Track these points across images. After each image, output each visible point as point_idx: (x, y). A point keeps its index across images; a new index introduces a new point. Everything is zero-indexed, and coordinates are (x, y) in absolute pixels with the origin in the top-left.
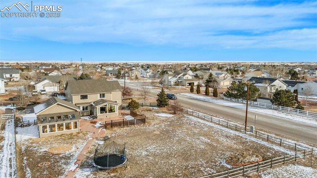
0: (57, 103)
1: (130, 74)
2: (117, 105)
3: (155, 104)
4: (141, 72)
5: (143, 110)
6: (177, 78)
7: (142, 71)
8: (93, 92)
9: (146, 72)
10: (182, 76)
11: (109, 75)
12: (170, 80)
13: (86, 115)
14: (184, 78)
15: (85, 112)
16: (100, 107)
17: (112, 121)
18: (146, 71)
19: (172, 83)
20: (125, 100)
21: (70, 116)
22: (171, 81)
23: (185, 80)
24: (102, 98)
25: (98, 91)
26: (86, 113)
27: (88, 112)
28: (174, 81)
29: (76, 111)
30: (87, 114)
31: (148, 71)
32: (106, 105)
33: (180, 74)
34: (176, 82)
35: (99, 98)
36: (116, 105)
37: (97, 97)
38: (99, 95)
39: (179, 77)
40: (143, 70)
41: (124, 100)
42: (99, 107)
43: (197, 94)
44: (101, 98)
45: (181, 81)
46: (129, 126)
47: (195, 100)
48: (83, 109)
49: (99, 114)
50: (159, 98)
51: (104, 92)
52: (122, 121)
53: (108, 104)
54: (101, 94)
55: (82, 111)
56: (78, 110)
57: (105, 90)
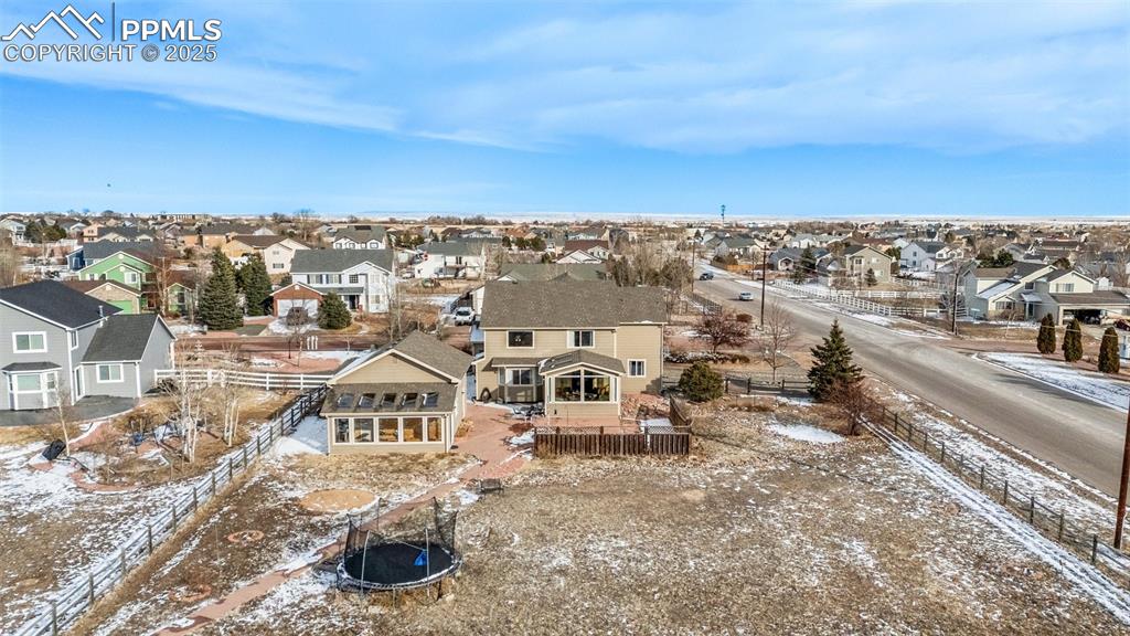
0: (390, 352)
1: (848, 264)
2: (617, 375)
3: (798, 385)
4: (915, 259)
5: (733, 407)
6: (1019, 286)
7: (915, 254)
8: (553, 323)
9: (933, 259)
10: (1044, 280)
11: (780, 267)
12: (984, 296)
13: (523, 400)
14: (1052, 290)
15: (521, 390)
16: (557, 375)
17: (558, 429)
18: (932, 255)
19: (992, 307)
20: (715, 362)
21: (425, 395)
22: (986, 301)
23: (1053, 296)
24: (581, 347)
25: (570, 322)
26: (523, 394)
27: (529, 393)
28: (1003, 299)
29: (449, 382)
30: (526, 396)
31: (941, 255)
32: (578, 373)
33: (1036, 270)
34: (1009, 306)
35: (570, 346)
36: (612, 377)
37: (567, 341)
38: (570, 336)
39: (1030, 286)
40: (921, 250)
41: (711, 362)
42: (553, 377)
43: (1063, 363)
44: (578, 348)
45: (1039, 300)
46: (621, 455)
47: (1025, 388)
48: (516, 380)
49: (553, 401)
50: (817, 364)
51: (590, 325)
52: (598, 433)
53: (582, 369)
54: (577, 333)
55: (512, 385)
56: (454, 380)
57: (595, 319)
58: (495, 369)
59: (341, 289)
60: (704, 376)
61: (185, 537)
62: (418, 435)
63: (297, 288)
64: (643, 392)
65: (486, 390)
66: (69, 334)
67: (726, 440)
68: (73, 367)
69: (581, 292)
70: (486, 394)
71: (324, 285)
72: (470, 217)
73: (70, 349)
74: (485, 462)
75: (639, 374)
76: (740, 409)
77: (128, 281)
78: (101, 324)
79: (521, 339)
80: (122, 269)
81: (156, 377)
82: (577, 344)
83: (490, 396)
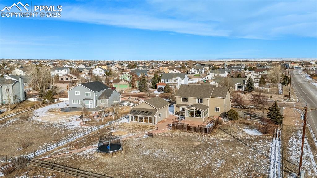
8: (193, 96)
15: (184, 112)
16: (188, 110)
21: (150, 112)
25: (197, 97)
26: (184, 114)
32: (193, 110)
35: (197, 102)
36: (202, 111)
38: (197, 100)
46: (192, 132)
49: (187, 116)
50: (269, 112)
51: (202, 97)
52: (187, 125)
53: (194, 109)
54: (199, 99)
55: (182, 111)
56: (157, 109)
57: (204, 96)
58: (179, 107)
59: (172, 83)
60: (232, 113)
61: (85, 137)
62: (146, 121)
63: (162, 83)
64: (219, 116)
65: (176, 112)
66: (94, 93)
67: (226, 131)
68: (95, 100)
69: (204, 88)
70: (176, 113)
71: (168, 82)
72: (244, 60)
73: (95, 96)
74: (158, 129)
75: (218, 111)
76: (241, 123)
77: (128, 80)
78: (104, 91)
79: (185, 100)
80: (127, 77)
81: (114, 103)
82: (199, 102)
83: (177, 113)
